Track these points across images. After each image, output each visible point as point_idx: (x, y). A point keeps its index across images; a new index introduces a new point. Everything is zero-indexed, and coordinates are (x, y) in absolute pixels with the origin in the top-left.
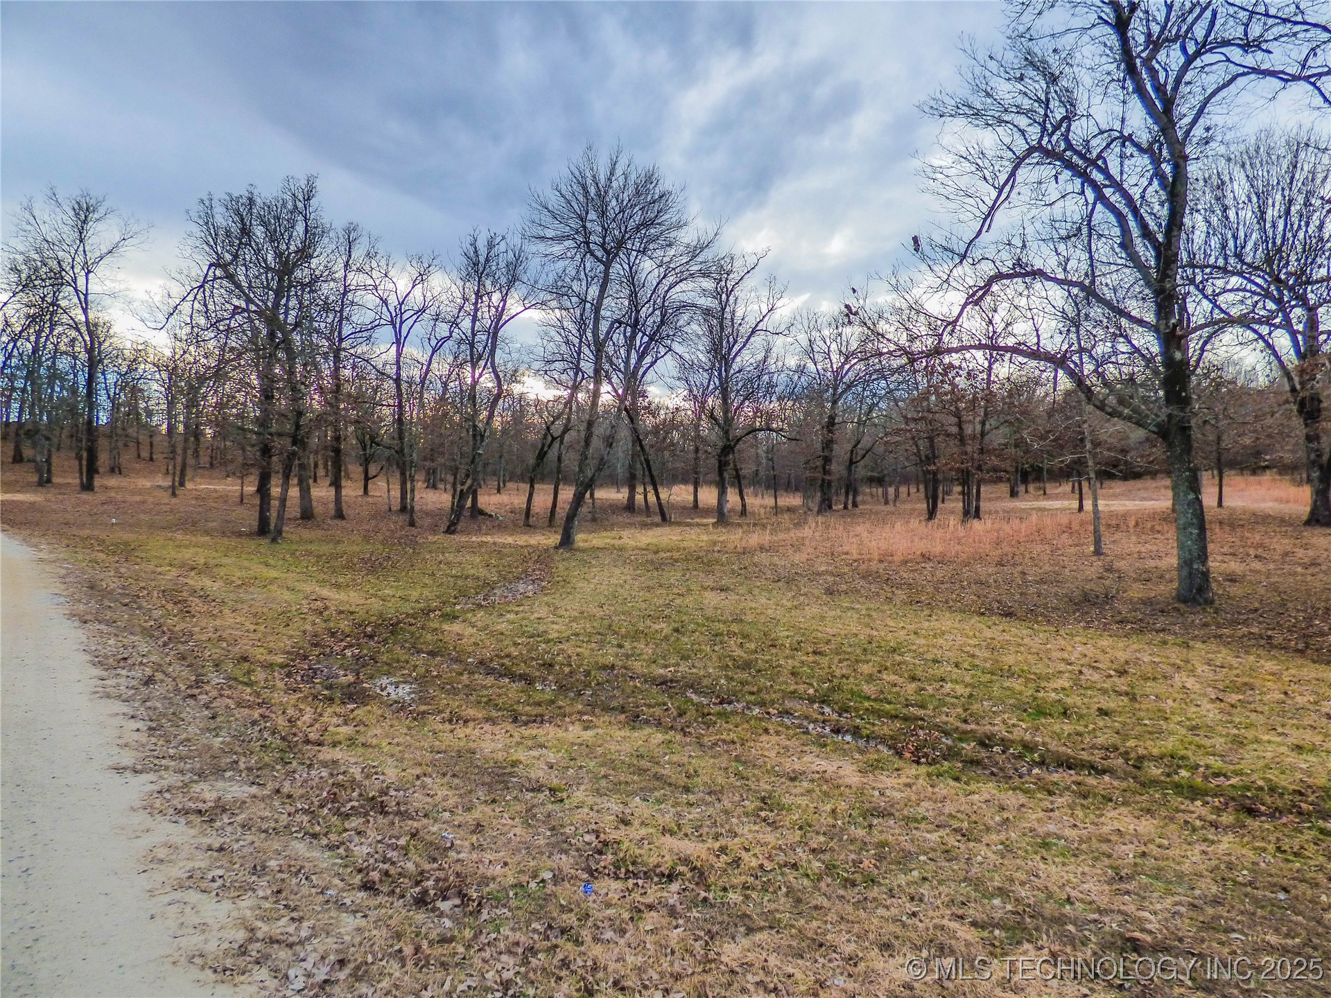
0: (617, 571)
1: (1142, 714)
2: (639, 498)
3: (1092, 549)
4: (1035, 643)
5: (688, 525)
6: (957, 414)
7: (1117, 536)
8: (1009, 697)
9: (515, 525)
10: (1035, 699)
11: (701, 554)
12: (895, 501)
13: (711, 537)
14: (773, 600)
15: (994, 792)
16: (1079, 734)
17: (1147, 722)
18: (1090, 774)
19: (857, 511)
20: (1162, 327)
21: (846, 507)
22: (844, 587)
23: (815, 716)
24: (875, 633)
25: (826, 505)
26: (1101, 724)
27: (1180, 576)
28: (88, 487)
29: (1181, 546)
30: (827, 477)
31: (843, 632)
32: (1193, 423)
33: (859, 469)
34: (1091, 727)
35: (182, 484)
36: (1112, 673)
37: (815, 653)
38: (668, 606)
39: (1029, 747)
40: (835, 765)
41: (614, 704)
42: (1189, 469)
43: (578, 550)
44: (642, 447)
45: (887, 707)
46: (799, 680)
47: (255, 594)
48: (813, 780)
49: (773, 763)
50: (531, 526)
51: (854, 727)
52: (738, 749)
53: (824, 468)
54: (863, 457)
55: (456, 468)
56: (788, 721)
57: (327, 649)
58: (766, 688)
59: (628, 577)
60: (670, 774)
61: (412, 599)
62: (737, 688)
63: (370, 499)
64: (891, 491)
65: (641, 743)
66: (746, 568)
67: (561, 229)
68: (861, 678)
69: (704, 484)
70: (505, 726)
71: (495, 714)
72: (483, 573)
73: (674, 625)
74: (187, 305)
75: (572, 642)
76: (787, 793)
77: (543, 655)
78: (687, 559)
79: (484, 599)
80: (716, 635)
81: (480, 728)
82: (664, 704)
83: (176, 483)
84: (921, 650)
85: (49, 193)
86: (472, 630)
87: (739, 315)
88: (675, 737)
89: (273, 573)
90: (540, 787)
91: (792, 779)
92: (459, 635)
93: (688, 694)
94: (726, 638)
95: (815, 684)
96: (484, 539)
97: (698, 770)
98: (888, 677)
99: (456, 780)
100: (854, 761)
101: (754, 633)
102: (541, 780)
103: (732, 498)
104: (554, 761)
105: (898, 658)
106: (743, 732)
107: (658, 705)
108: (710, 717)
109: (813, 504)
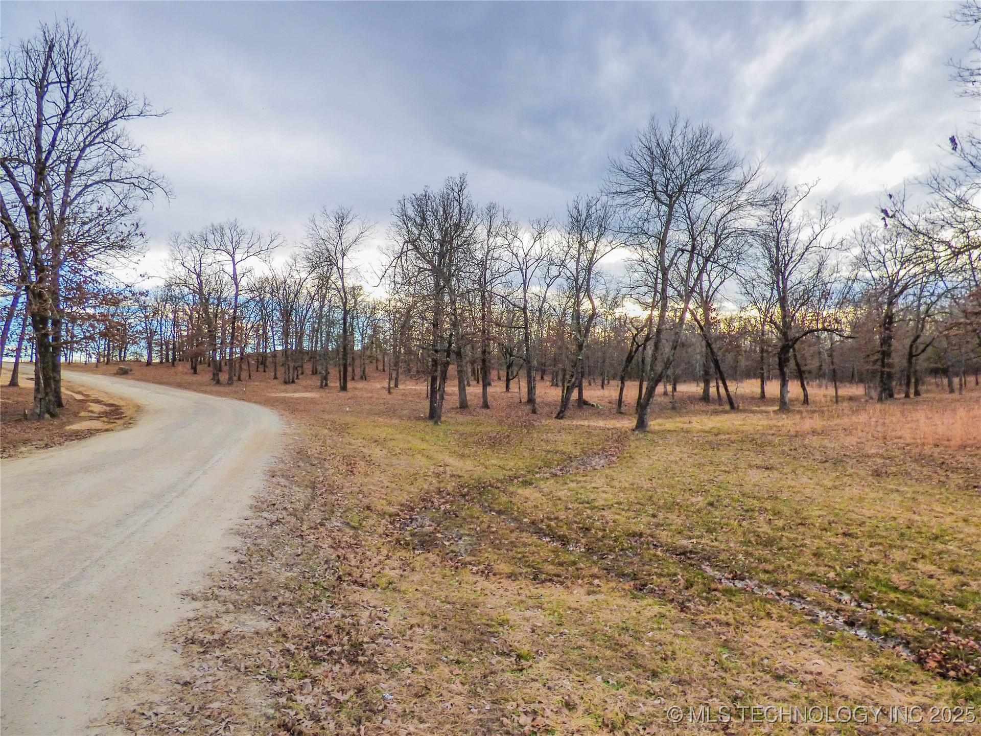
0: (677, 450)
2: (713, 390)
5: (753, 412)
9: (611, 413)
11: (756, 437)
12: (961, 389)
13: (770, 423)
14: (815, 480)
19: (919, 399)
21: (907, 396)
22: (894, 469)
23: (830, 603)
24: (917, 518)
25: (887, 393)
28: (344, 388)
30: (886, 369)
31: (880, 515)
33: (920, 362)
35: (396, 386)
37: (845, 534)
38: (711, 481)
40: (836, 666)
41: (628, 571)
43: (652, 432)
44: (711, 349)
45: (917, 601)
46: (821, 562)
47: (403, 460)
48: (803, 683)
49: (764, 654)
50: (621, 413)
51: (873, 620)
52: (731, 633)
53: (883, 361)
54: (924, 350)
55: (564, 370)
56: (797, 606)
57: (430, 504)
58: (783, 567)
59: (685, 455)
60: (645, 653)
61: (508, 467)
62: (753, 565)
63: (509, 395)
64: (956, 380)
65: (634, 614)
66: (795, 449)
67: (633, 184)
68: (892, 565)
69: (768, 378)
70: (523, 582)
71: (521, 570)
72: (570, 449)
73: (711, 499)
74: (392, 269)
75: (613, 510)
76: (765, 695)
77: (585, 520)
78: (742, 441)
79: (561, 470)
80: (747, 511)
81: (500, 583)
82: (675, 575)
83: (392, 385)
84: (969, 539)
85: (323, 210)
86: (538, 495)
87: (793, 236)
88: (671, 611)
89: (424, 446)
90: (511, 651)
91: (779, 678)
92: (527, 498)
93: (703, 567)
94: (757, 514)
95: (838, 568)
96: (582, 423)
97: (677, 652)
98: (924, 567)
99: (442, 635)
100: (860, 664)
101: (786, 511)
102: (516, 644)
103: (794, 389)
104: (541, 625)
105: (940, 546)
106: (742, 614)
107: (669, 575)
108: (716, 593)
109: (875, 394)
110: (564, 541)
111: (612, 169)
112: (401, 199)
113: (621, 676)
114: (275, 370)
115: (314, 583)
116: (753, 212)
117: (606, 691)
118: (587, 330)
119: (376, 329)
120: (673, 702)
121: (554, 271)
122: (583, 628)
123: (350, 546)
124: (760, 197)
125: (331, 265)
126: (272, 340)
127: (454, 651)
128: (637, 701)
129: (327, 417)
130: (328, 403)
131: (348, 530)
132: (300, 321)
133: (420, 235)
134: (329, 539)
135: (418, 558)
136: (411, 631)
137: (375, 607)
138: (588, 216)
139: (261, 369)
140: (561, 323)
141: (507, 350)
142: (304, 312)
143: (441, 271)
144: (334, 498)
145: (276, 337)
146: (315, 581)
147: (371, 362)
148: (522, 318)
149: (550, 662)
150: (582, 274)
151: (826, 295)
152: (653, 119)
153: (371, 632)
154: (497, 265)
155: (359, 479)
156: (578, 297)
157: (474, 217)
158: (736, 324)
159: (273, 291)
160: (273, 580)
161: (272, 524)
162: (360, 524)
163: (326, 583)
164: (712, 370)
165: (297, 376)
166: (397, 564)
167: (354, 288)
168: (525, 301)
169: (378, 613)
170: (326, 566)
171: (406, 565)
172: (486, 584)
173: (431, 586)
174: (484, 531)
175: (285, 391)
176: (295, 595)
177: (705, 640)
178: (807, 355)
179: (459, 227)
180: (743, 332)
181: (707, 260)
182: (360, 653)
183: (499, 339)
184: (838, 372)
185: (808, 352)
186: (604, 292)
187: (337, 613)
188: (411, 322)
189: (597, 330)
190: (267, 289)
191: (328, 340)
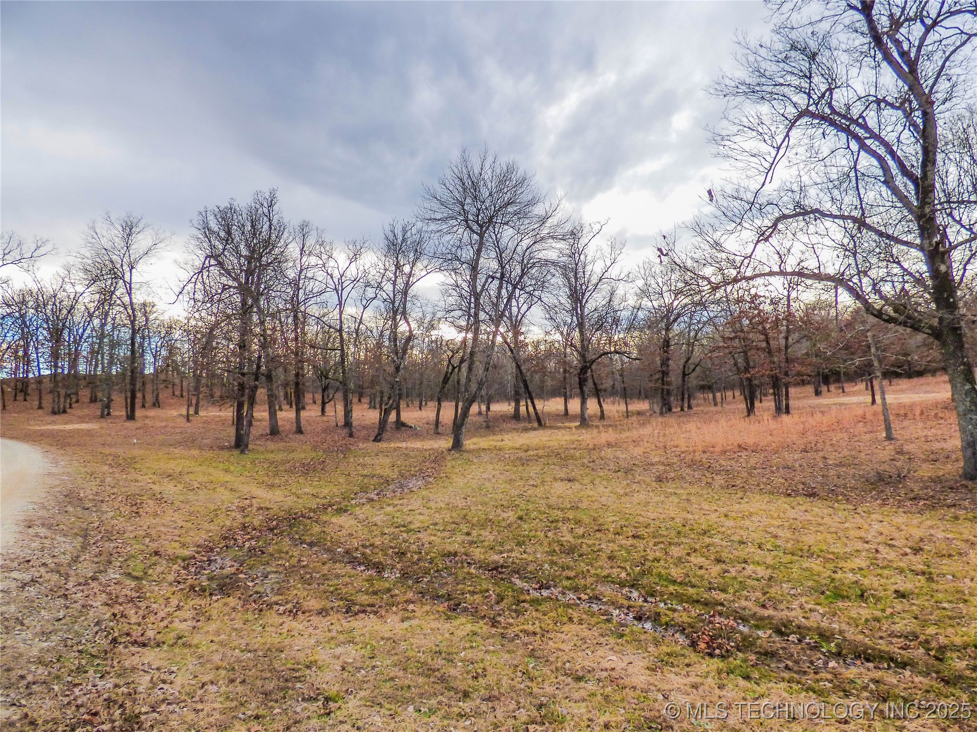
0: (490, 467)
1: (940, 596)
2: (523, 409)
3: (884, 435)
4: (832, 522)
5: (558, 428)
6: (764, 332)
7: (906, 423)
8: (807, 579)
9: (428, 433)
10: (833, 580)
11: (560, 451)
12: (722, 402)
13: (573, 438)
14: (610, 488)
15: (785, 695)
16: (877, 620)
17: (946, 605)
18: (889, 668)
19: (692, 412)
20: (926, 246)
21: (682, 410)
22: (672, 475)
23: (622, 601)
24: (690, 516)
25: (667, 408)
26: (899, 607)
27: (964, 457)
28: (131, 417)
29: (963, 430)
30: (665, 387)
31: (661, 517)
32: (963, 324)
33: (691, 380)
34: (889, 611)
35: (196, 412)
36: (908, 550)
37: (634, 537)
38: (520, 496)
39: (825, 636)
40: (626, 659)
41: (442, 592)
42: (964, 364)
43: (466, 451)
44: (520, 371)
45: (691, 591)
46: (614, 565)
47: (202, 495)
48: (599, 680)
49: (566, 658)
50: (438, 433)
51: (656, 613)
52: (536, 641)
53: (663, 380)
54: (694, 370)
55: (382, 392)
56: (595, 607)
57: (232, 542)
58: (583, 572)
59: (498, 472)
60: (457, 674)
61: (322, 496)
62: (557, 573)
63: (325, 419)
64: (718, 395)
65: (447, 635)
66: (593, 461)
67: (446, 213)
68: (671, 561)
69: (571, 397)
70: (333, 617)
71: (333, 604)
72: (387, 472)
73: (520, 513)
74: (191, 285)
75: (429, 531)
76: (567, 698)
77: (401, 544)
78: (548, 456)
79: (378, 494)
80: (552, 522)
81: (309, 621)
82: (487, 591)
83: (192, 412)
84: (729, 532)
85: (106, 217)
86: (354, 522)
87: (589, 268)
88: (483, 627)
89: (228, 478)
90: (318, 694)
91: (579, 679)
92: (341, 526)
93: (513, 580)
94: (561, 524)
95: (628, 568)
96: (400, 445)
97: (488, 668)
98: (696, 559)
99: (240, 689)
100: (646, 654)
101: (586, 519)
102: (324, 686)
103: (592, 406)
104: (351, 661)
105: (707, 540)
106: (548, 621)
107: (481, 592)
108: (524, 604)
109: (657, 408)
110: (379, 568)
111: (426, 196)
112: (202, 210)
113: (433, 702)
114: (40, 398)
115: (79, 651)
116: (554, 245)
117: (418, 720)
118: (405, 352)
119: (172, 350)
120: (483, 720)
121: (370, 293)
122: (396, 657)
123: (131, 600)
124: (560, 231)
125: (115, 278)
126: (36, 364)
127: (253, 705)
128: (449, 725)
129: (107, 451)
130: (110, 435)
131: (128, 582)
132: (75, 342)
133: (224, 250)
134: (104, 595)
135: (216, 604)
136: (202, 691)
137: (158, 669)
138: (404, 240)
139: (20, 397)
140: (379, 345)
141: (322, 373)
142: (81, 331)
143: (248, 290)
144: (112, 545)
145: (42, 360)
146: (80, 648)
147: (166, 387)
148: (338, 340)
149: (361, 699)
150: (399, 297)
151: (616, 321)
152: (464, 152)
153: (152, 700)
154: (310, 285)
155: (146, 521)
156: (394, 319)
157: (286, 235)
158: (542, 347)
159: (39, 305)
160: (21, 655)
161: (24, 585)
162: (146, 573)
163: (95, 649)
164: (522, 390)
165: (70, 404)
166: (188, 614)
167: (144, 305)
168: (341, 322)
169: (162, 675)
170: (97, 628)
171: (201, 615)
172: (294, 624)
173: (230, 635)
174: (294, 566)
175: (53, 423)
176: (52, 670)
177: (514, 652)
178: (603, 375)
179: (268, 244)
180: (549, 354)
181: (515, 287)
182: (136, 726)
183: (314, 361)
184: (628, 389)
185: (604, 372)
186: (420, 315)
187: (109, 683)
188: (214, 344)
189: (414, 352)
190: (31, 303)
191: (111, 363)
